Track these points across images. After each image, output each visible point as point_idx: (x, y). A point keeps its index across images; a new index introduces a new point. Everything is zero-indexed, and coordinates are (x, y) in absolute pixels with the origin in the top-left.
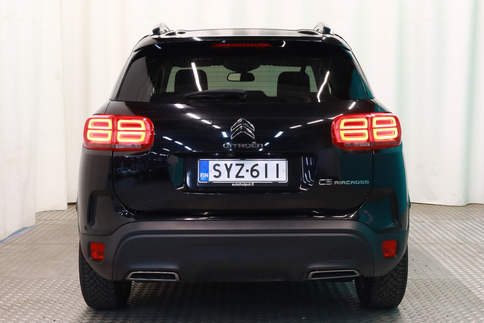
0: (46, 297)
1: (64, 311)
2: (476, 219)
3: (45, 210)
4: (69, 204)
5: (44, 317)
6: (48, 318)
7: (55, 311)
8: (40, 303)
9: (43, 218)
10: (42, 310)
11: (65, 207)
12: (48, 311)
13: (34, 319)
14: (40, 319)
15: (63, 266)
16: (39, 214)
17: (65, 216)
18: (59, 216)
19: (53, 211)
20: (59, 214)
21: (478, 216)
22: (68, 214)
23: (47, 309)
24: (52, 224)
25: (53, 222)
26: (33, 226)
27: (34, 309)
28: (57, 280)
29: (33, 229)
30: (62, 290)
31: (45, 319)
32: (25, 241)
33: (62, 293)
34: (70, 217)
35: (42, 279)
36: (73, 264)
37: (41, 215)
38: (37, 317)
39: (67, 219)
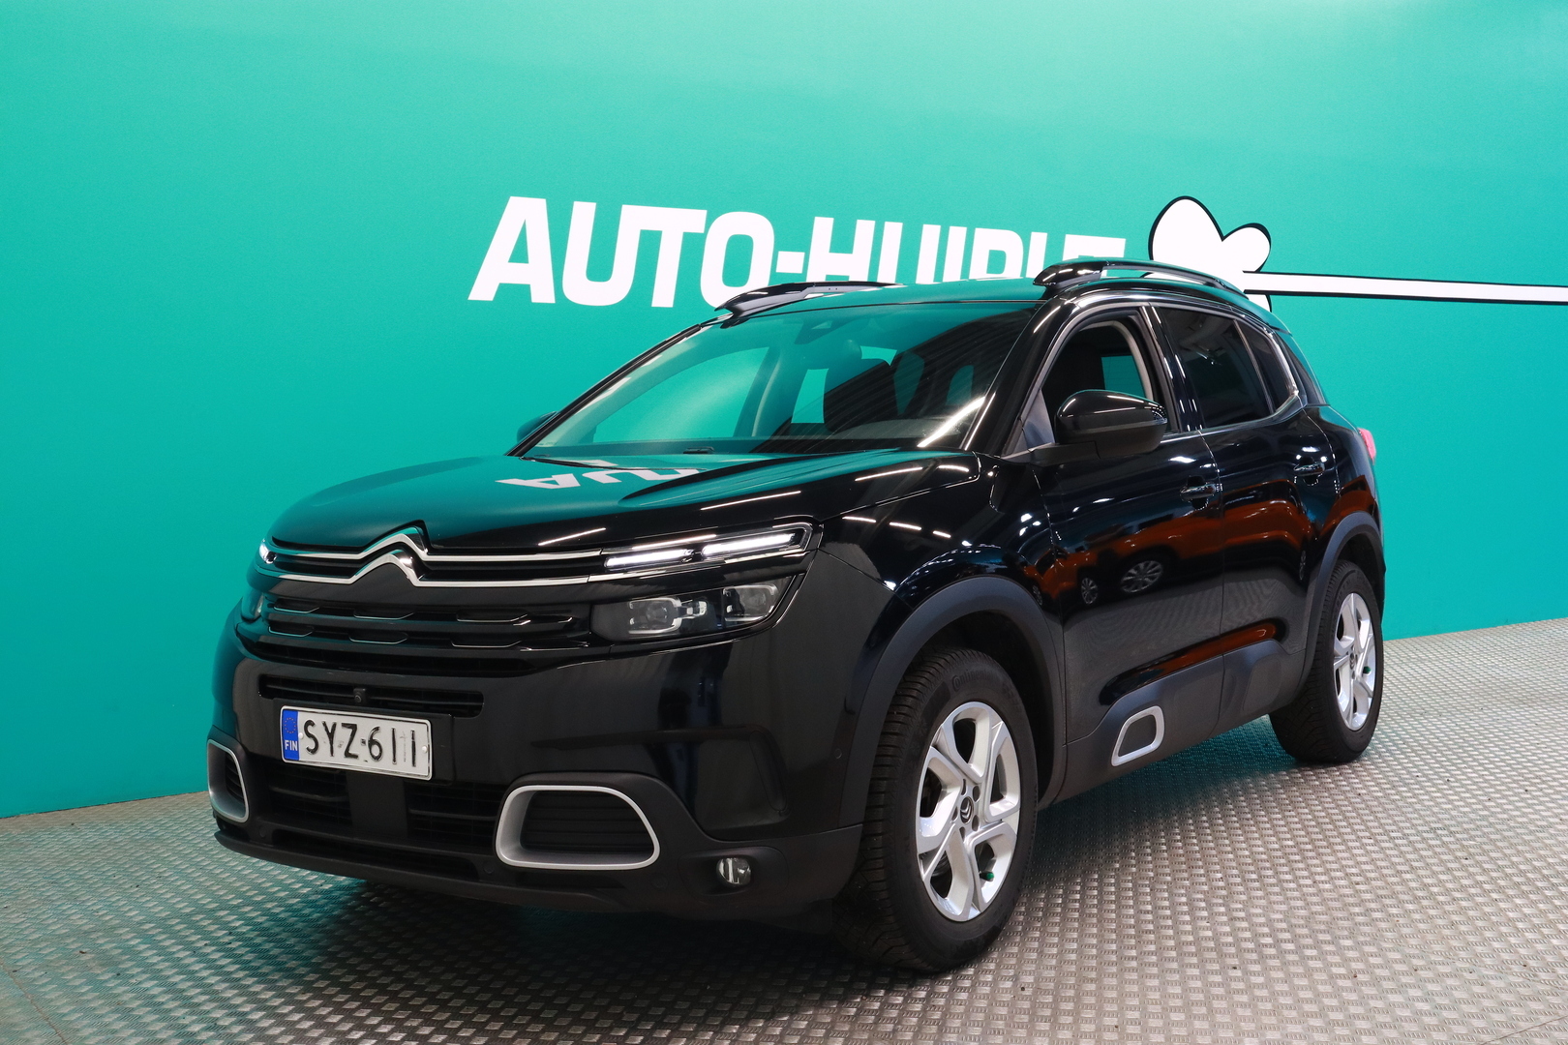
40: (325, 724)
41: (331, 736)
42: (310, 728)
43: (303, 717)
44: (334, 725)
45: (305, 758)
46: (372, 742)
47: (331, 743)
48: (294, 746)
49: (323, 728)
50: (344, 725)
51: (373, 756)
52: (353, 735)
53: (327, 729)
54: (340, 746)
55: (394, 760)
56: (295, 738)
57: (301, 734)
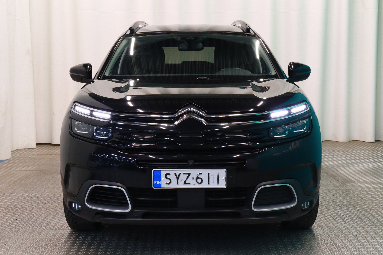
0: (13, 205)
1: (24, 214)
2: (326, 151)
3: (20, 148)
4: (37, 144)
5: (10, 218)
6: (12, 218)
7: (18, 214)
8: (8, 209)
9: (18, 154)
10: (9, 213)
11: (34, 146)
12: (13, 214)
13: (2, 219)
14: (7, 219)
15: (28, 185)
16: (16, 151)
17: (35, 152)
18: (30, 152)
19: (26, 149)
20: (30, 151)
21: (328, 149)
22: (37, 151)
23: (12, 213)
24: (25, 158)
25: (25, 156)
26: (9, 159)
27: (3, 213)
28: (22, 194)
29: (10, 161)
30: (25, 200)
31: (10, 219)
32: (3, 169)
33: (24, 203)
34: (38, 153)
35: (11, 194)
36: (35, 184)
37: (18, 151)
38: (4, 218)
39: (36, 154)
40: (175, 174)
41: (178, 178)
42: (168, 176)
43: (164, 172)
44: (180, 174)
45: (164, 186)
46: (197, 178)
47: (178, 180)
48: (159, 182)
49: (174, 175)
50: (184, 173)
51: (198, 183)
52: (188, 177)
53: (176, 175)
54: (181, 181)
55: (209, 183)
56: (160, 179)
57: (163, 178)
